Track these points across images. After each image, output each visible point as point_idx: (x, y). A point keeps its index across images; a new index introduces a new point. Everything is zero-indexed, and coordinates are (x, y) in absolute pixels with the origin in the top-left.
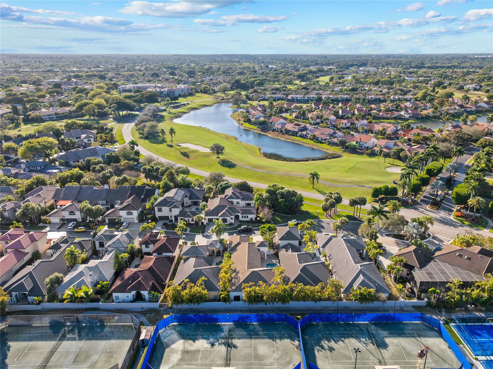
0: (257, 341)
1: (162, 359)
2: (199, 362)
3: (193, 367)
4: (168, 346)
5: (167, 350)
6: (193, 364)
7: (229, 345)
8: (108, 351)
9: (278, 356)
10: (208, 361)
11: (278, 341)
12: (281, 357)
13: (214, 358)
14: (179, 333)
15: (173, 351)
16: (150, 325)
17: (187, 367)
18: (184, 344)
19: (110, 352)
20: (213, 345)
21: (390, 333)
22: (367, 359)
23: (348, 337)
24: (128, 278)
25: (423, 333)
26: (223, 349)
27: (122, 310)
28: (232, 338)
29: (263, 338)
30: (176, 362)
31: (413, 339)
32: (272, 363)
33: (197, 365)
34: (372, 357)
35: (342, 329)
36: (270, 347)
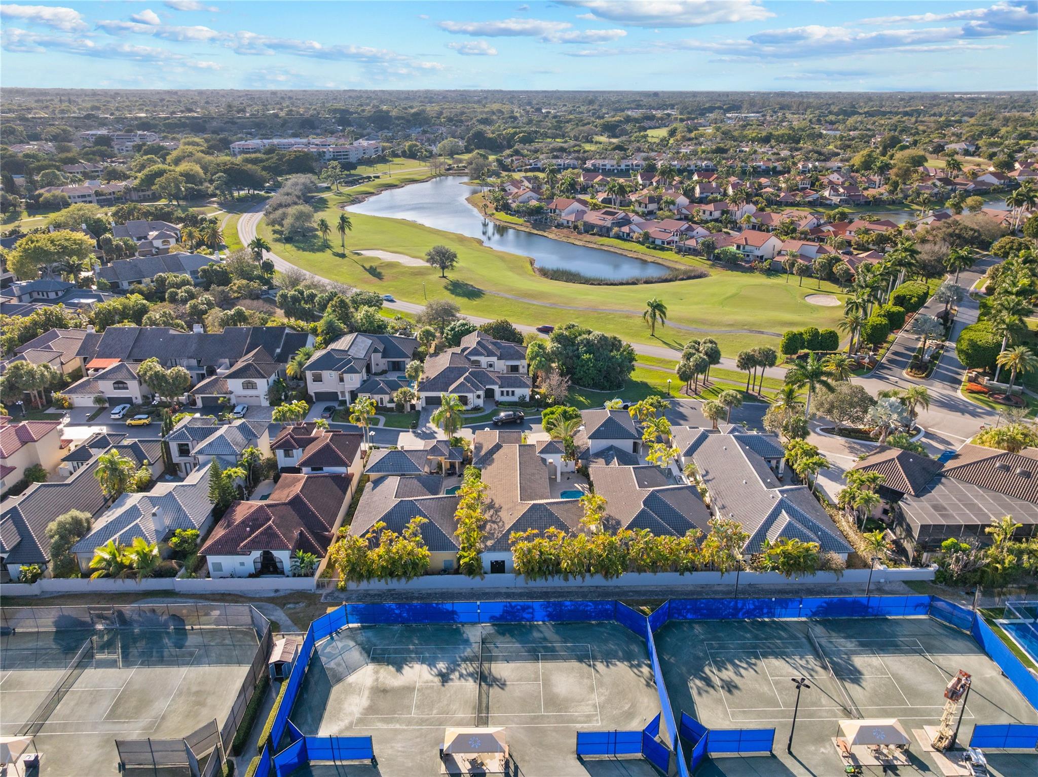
0: (550, 665)
1: (324, 709)
2: (414, 713)
3: (398, 726)
4: (339, 680)
5: (336, 690)
6: (398, 721)
7: (483, 678)
8: (194, 689)
9: (603, 698)
10: (435, 712)
11: (600, 666)
12: (609, 701)
13: (448, 705)
14: (364, 649)
15: (352, 690)
16: (295, 628)
17: (385, 726)
18: (377, 672)
19: (197, 693)
20: (444, 678)
21: (862, 644)
22: (814, 704)
23: (765, 655)
24: (243, 522)
25: (936, 643)
26: (471, 686)
27: (230, 594)
28: (491, 659)
29: (565, 659)
30: (357, 715)
31: (917, 658)
32: (588, 716)
33: (409, 722)
34: (824, 700)
35: (748, 635)
36: (582, 677)
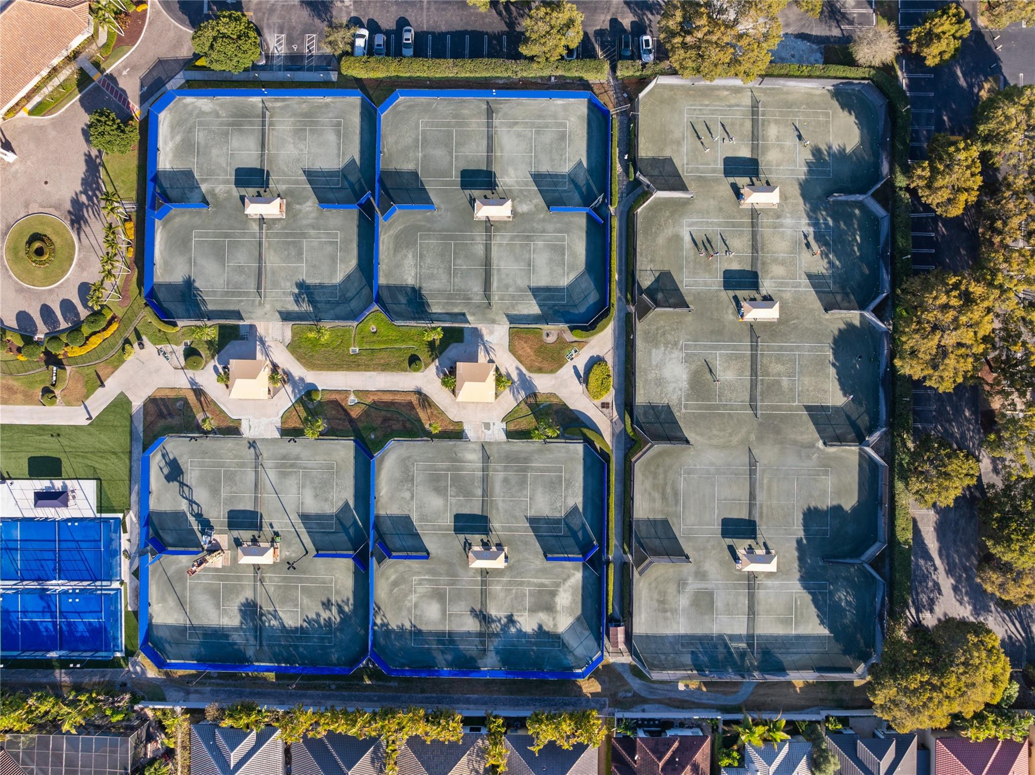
0: (440, 628)
1: (582, 596)
2: (527, 590)
3: (535, 580)
4: (578, 619)
5: (579, 612)
6: (536, 585)
7: (483, 617)
8: (669, 614)
9: (409, 598)
10: (514, 591)
11: (408, 626)
12: (406, 596)
13: (506, 596)
14: (567, 647)
15: (570, 610)
16: (620, 670)
17: (543, 580)
18: (555, 625)
19: (665, 611)
20: (511, 620)
21: (227, 636)
22: (279, 587)
23: (296, 628)
25: (176, 635)
26: (494, 611)
27: (678, 707)
28: (480, 635)
29: (430, 633)
30: (561, 589)
31: (196, 622)
32: (420, 584)
33: (529, 584)
34: (271, 590)
35: (301, 650)
36: (421, 616)
